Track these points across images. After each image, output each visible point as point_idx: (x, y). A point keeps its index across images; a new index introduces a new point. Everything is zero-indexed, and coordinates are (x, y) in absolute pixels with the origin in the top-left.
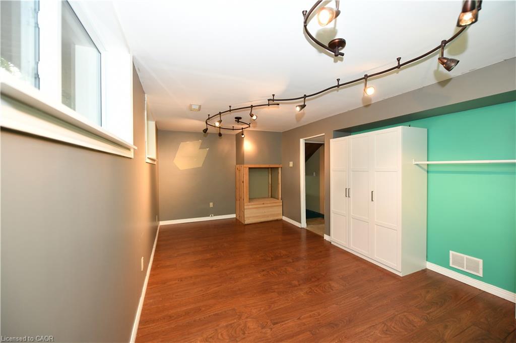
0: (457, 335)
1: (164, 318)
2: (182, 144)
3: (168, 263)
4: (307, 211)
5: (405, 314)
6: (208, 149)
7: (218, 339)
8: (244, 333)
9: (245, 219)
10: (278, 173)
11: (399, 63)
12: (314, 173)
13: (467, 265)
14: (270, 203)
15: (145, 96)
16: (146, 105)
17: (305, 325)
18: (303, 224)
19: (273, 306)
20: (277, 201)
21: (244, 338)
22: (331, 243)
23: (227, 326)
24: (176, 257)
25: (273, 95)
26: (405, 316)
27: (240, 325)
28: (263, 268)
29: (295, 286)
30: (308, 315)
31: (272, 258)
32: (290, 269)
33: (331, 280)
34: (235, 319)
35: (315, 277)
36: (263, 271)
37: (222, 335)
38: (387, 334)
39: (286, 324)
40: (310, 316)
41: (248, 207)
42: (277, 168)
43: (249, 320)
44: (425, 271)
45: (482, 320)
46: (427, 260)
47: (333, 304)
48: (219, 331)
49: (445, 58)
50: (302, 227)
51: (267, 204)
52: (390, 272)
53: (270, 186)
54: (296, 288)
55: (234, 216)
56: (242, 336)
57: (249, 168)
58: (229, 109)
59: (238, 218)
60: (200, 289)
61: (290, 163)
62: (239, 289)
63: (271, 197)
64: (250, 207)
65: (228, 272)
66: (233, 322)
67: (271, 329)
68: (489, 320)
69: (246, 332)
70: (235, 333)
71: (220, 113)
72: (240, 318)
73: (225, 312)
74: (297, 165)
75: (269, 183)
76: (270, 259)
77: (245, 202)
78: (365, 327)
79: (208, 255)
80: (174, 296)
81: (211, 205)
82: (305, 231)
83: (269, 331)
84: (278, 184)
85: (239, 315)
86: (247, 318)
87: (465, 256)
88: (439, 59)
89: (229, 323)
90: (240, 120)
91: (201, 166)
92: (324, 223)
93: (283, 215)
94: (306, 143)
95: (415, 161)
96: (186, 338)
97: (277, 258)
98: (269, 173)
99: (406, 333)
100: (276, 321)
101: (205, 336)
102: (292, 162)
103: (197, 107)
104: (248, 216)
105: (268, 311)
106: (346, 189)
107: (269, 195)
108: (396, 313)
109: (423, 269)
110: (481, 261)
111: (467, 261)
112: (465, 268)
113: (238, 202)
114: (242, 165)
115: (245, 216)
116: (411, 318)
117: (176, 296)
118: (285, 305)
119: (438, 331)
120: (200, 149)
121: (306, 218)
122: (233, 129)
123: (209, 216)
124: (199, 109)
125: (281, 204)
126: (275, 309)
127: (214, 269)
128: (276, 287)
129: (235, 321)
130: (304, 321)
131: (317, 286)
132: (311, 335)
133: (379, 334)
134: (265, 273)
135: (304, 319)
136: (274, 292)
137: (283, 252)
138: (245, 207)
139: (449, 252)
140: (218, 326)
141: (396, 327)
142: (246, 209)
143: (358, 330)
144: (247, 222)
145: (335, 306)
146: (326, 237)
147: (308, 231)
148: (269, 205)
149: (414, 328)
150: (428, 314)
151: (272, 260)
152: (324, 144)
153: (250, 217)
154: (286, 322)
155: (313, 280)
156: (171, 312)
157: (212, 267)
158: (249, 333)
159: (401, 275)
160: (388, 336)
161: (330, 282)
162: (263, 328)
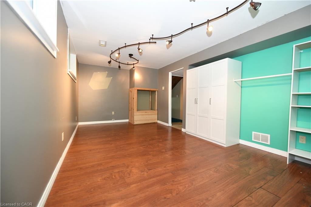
0: (257, 171)
1: (76, 169)
2: (95, 73)
3: (82, 143)
4: (172, 119)
5: (228, 163)
6: (111, 78)
7: (113, 178)
8: (130, 175)
9: (135, 122)
10: (156, 94)
11: (227, 11)
12: (177, 96)
13: (261, 139)
14: (150, 112)
15: (68, 29)
16: (68, 36)
17: (168, 170)
18: (170, 124)
19: (149, 161)
20: (155, 111)
21: (129, 177)
22: (186, 133)
23: (119, 172)
24: (88, 139)
25: (153, 35)
26: (227, 164)
27: (127, 171)
28: (144, 144)
29: (164, 152)
30: (171, 165)
31: (150, 140)
32: (161, 145)
33: (185, 149)
34: (124, 168)
35: (176, 148)
36: (144, 145)
37: (115, 176)
38: (217, 172)
39: (156, 170)
40: (172, 166)
41: (136, 114)
42: (155, 91)
43: (133, 168)
44: (238, 144)
45: (269, 165)
46: (240, 139)
47: (187, 160)
48: (113, 174)
49: (254, 2)
50: (169, 126)
51: (148, 112)
52: (219, 145)
53: (150, 103)
54: (164, 153)
55: (127, 120)
56: (128, 176)
57: (138, 90)
58: (125, 46)
59: (130, 122)
60: (103, 154)
61: (163, 87)
62: (128, 154)
63: (151, 110)
64: (138, 114)
65: (122, 146)
66: (123, 170)
67: (147, 172)
68: (273, 165)
69: (131, 174)
70: (124, 175)
71: (119, 49)
72: (128, 168)
73: (118, 165)
74: (167, 89)
75: (150, 101)
76: (149, 140)
77: (134, 111)
78: (205, 170)
79: (109, 139)
80: (85, 158)
81: (113, 113)
82: (171, 128)
83: (146, 173)
84: (155, 101)
85: (127, 166)
86: (132, 167)
87: (261, 134)
88: (250, 3)
89: (121, 170)
90: (132, 56)
91: (107, 88)
92: (182, 124)
93: (158, 120)
94: (172, 76)
95: (235, 79)
96: (90, 179)
97: (153, 139)
98: (150, 95)
99: (228, 172)
100: (150, 169)
101: (104, 177)
102: (164, 87)
103: (104, 43)
104: (136, 119)
105: (146, 164)
106: (195, 99)
107: (150, 109)
108: (222, 163)
109: (238, 143)
110: (269, 136)
111: (261, 136)
112: (261, 140)
113: (130, 111)
114: (133, 88)
115: (135, 119)
116: (231, 165)
117: (86, 158)
118: (157, 161)
119: (246, 170)
120: (106, 77)
121: (172, 122)
122: (128, 64)
123: (112, 120)
124: (105, 46)
125: (157, 113)
126: (150, 163)
127: (113, 145)
128: (152, 153)
129: (124, 169)
130: (168, 168)
131: (176, 152)
132: (172, 174)
133: (212, 173)
134: (144, 146)
135: (168, 167)
136: (150, 155)
137: (157, 137)
138: (135, 114)
139: (252, 132)
140: (113, 172)
141: (222, 169)
142: (135, 115)
143: (200, 171)
144: (136, 123)
145: (187, 161)
146: (183, 130)
147: (172, 128)
148: (150, 113)
149: (233, 169)
150: (240, 163)
151: (150, 141)
152: (183, 77)
153: (138, 120)
154: (157, 169)
155: (174, 149)
156: (81, 166)
157: (111, 144)
158: (133, 175)
159: (225, 146)
160: (217, 173)
161: (184, 150)
162: (142, 172)
